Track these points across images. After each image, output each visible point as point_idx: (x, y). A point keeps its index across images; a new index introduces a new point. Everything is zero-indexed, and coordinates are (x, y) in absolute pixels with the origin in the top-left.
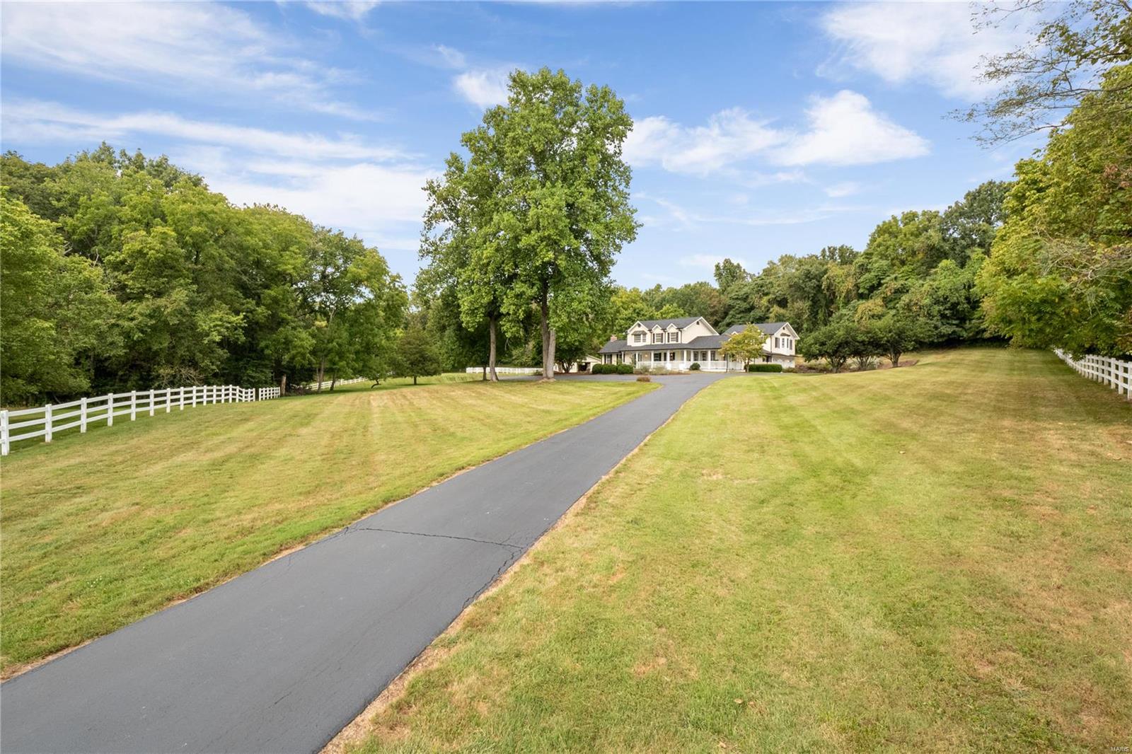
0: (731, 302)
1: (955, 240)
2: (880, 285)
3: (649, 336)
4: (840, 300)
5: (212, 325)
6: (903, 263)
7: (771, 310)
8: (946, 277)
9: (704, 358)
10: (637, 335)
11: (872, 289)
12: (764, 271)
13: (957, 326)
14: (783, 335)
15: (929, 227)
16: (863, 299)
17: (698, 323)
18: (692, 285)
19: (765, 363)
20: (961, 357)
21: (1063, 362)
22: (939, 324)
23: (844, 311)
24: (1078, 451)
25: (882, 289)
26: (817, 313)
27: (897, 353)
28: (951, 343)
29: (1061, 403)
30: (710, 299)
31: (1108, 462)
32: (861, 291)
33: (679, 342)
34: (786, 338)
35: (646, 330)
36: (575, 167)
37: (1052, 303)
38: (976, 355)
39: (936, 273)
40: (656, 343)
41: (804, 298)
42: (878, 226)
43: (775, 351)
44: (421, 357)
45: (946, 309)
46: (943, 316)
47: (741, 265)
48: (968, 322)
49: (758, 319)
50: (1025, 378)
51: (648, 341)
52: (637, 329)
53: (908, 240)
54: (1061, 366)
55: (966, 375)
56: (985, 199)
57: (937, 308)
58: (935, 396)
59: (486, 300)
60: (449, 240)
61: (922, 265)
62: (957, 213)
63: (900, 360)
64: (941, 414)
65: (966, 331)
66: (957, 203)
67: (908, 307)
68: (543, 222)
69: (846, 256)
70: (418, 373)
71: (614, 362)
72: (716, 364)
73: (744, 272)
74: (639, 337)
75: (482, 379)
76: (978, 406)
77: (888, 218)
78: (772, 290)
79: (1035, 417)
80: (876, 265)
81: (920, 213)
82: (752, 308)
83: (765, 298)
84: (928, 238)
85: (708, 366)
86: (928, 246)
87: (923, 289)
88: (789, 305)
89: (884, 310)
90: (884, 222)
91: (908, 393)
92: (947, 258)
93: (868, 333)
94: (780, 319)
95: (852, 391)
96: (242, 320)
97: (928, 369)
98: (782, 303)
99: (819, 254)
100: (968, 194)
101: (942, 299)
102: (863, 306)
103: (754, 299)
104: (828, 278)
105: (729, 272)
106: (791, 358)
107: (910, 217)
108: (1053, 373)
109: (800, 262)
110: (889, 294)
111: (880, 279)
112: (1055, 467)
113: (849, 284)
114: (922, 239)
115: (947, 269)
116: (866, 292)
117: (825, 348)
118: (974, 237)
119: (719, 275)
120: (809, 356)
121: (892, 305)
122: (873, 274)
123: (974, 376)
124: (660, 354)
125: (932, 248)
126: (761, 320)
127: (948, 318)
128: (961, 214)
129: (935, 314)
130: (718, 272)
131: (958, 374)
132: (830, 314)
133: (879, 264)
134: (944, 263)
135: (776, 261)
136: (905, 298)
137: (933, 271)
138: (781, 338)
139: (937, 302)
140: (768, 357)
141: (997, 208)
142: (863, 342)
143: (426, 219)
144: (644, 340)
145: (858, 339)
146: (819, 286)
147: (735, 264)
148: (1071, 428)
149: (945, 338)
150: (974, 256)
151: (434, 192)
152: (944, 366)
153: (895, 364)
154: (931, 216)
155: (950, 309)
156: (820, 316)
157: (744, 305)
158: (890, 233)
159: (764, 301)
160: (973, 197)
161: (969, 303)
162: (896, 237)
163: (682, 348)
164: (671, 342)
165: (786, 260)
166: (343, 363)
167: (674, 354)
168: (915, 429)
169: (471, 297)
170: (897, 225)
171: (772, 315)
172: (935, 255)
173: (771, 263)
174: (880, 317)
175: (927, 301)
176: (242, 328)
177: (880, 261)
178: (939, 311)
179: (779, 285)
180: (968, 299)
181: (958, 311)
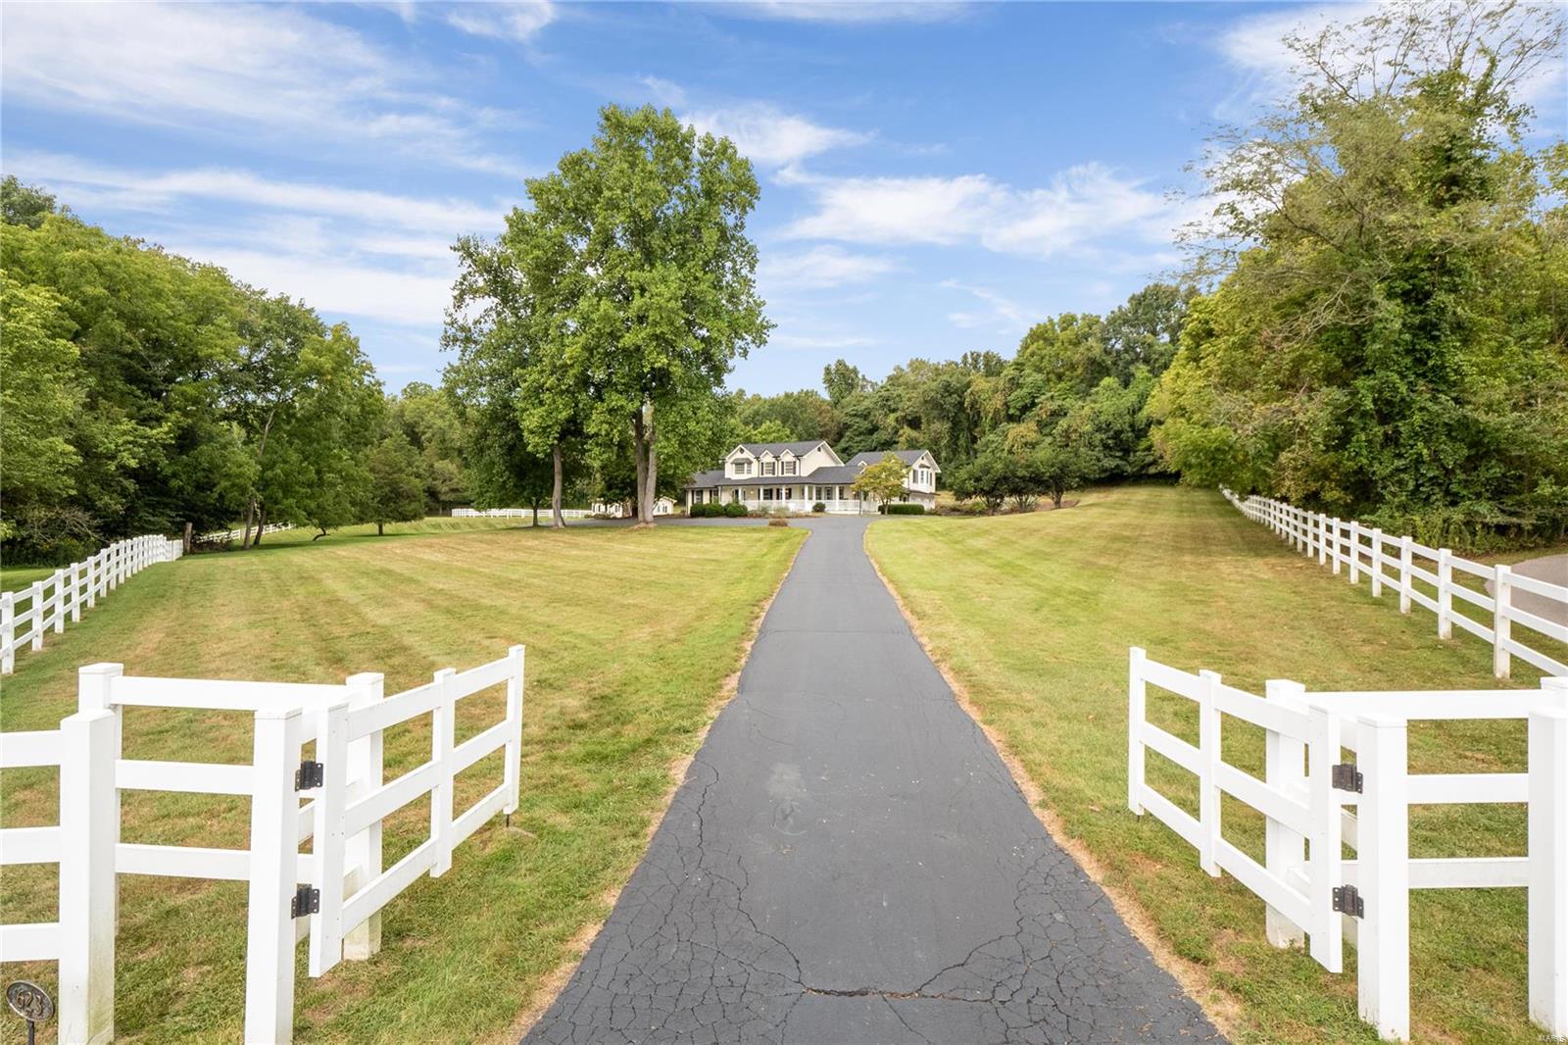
0: (848, 420)
1: (1118, 352)
2: (1034, 404)
3: (755, 466)
4: (986, 422)
5: (120, 441)
6: (1060, 377)
7: (901, 432)
8: (1108, 400)
9: (829, 496)
10: (739, 464)
11: (1025, 409)
12: (890, 378)
13: (1121, 458)
14: (922, 466)
15: (1090, 335)
16: (1013, 421)
17: (819, 449)
18: (795, 393)
19: (902, 503)
20: (1126, 497)
21: (1229, 502)
22: (1101, 456)
23: (991, 437)
24: (1242, 575)
25: (1036, 410)
26: (958, 438)
27: (1060, 491)
28: (1113, 479)
29: (1230, 542)
30: (820, 414)
31: (1261, 580)
32: (1011, 411)
33: (797, 474)
34: (925, 470)
35: (751, 457)
36: (686, 242)
37: (1224, 452)
38: (1141, 494)
39: (1097, 393)
40: (765, 475)
41: (942, 417)
42: (1031, 329)
43: (913, 487)
44: (392, 492)
45: (1108, 438)
46: (1106, 446)
47: (859, 369)
48: (1132, 454)
49: (884, 444)
50: (1194, 520)
51: (755, 472)
52: (739, 455)
53: (1066, 349)
54: (1228, 507)
55: (1137, 517)
56: (1151, 304)
57: (1099, 436)
58: (1115, 538)
59: (564, 415)
60: (488, 326)
61: (1082, 381)
62: (1119, 320)
63: (1063, 500)
64: (1128, 553)
65: (1130, 464)
66: (1120, 308)
67: (1066, 433)
68: (653, 316)
69: (992, 366)
70: (388, 516)
71: (706, 499)
72: (845, 504)
73: (864, 379)
74: (741, 466)
75: (532, 524)
76: (1159, 546)
77: (1043, 320)
78: (900, 406)
79: (1209, 554)
80: (1029, 380)
81: (1079, 316)
82: (874, 429)
83: (892, 416)
84: (1088, 349)
85: (835, 506)
86: (1089, 359)
87: (1083, 412)
88: (923, 427)
89: (1039, 436)
90: (1039, 325)
91: (1088, 535)
92: (1109, 375)
93: (1029, 466)
94: (913, 445)
95: (1031, 535)
96: (166, 433)
97: (1095, 510)
98: (914, 423)
99: (959, 360)
100: (1133, 298)
101: (1104, 426)
102: (1015, 430)
103: (878, 416)
104: (972, 393)
105: (843, 378)
106: (931, 496)
107: (1068, 321)
108: (1221, 515)
109: (937, 371)
110: (1044, 416)
111: (1034, 397)
112: (1226, 584)
113: (998, 402)
114: (1081, 349)
115: (1108, 388)
116: (1018, 413)
117: (981, 485)
118: (1138, 350)
119: (829, 382)
120: (962, 494)
121: (1046, 431)
122: (1025, 390)
123: (1145, 519)
124: (771, 490)
125: (1092, 361)
126: (887, 445)
127: (1111, 449)
128: (1126, 322)
129: (1097, 443)
130: (828, 377)
131: (1128, 516)
132: (974, 440)
133: (1032, 378)
134: (1106, 381)
135: (904, 367)
136: (1063, 423)
137: (1094, 390)
138: (920, 470)
139: (1099, 430)
140: (905, 495)
141: (1164, 317)
142: (1023, 478)
143: (456, 293)
144: (749, 472)
145: (1019, 474)
146: (961, 404)
147: (851, 367)
148: (1237, 561)
149: (1108, 474)
150: (1139, 375)
151: (470, 255)
152: (1110, 508)
153: (1058, 504)
154: (1091, 322)
155: (1112, 438)
156: (962, 442)
157: (866, 425)
158: (1045, 339)
159: (892, 418)
160: (1138, 301)
161: (1133, 431)
162: (1052, 345)
163: (801, 483)
164: (785, 475)
165: (917, 366)
166: (292, 501)
167: (790, 490)
168: (1113, 564)
169: (541, 411)
170: (1054, 330)
171: (902, 439)
172: (1097, 370)
173: (898, 368)
174: (1033, 445)
175: (1088, 428)
176: (164, 446)
177: (1035, 374)
178: (1102, 440)
179: (909, 400)
180: (1132, 426)
181: (1121, 441)
